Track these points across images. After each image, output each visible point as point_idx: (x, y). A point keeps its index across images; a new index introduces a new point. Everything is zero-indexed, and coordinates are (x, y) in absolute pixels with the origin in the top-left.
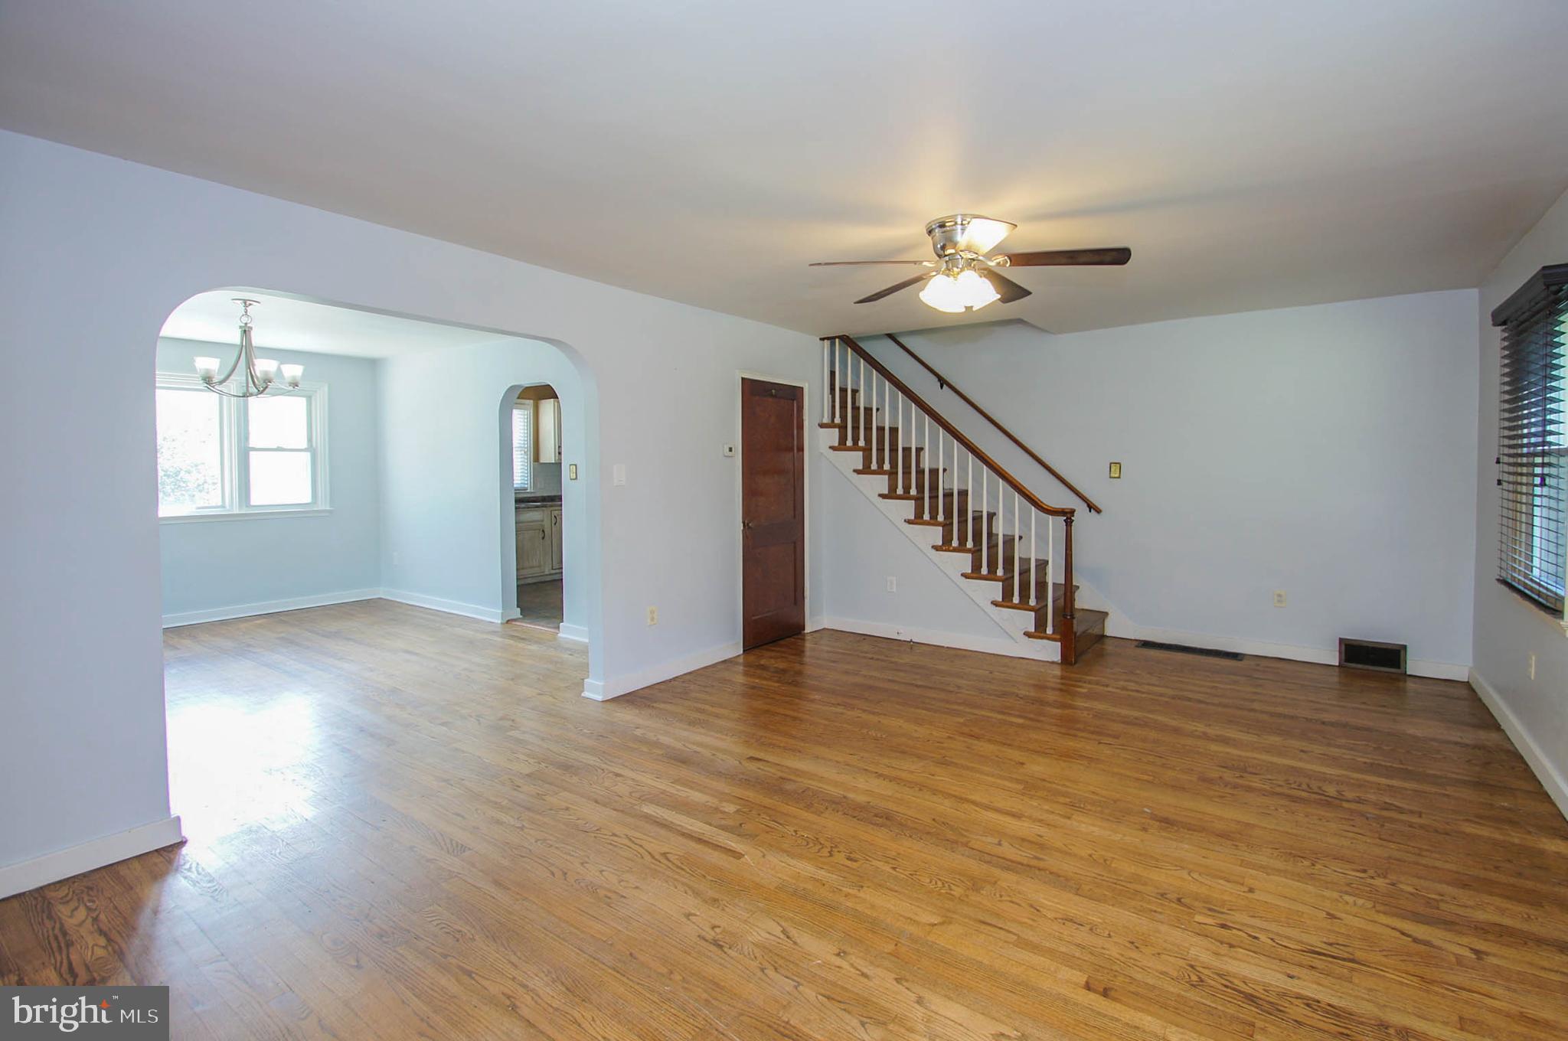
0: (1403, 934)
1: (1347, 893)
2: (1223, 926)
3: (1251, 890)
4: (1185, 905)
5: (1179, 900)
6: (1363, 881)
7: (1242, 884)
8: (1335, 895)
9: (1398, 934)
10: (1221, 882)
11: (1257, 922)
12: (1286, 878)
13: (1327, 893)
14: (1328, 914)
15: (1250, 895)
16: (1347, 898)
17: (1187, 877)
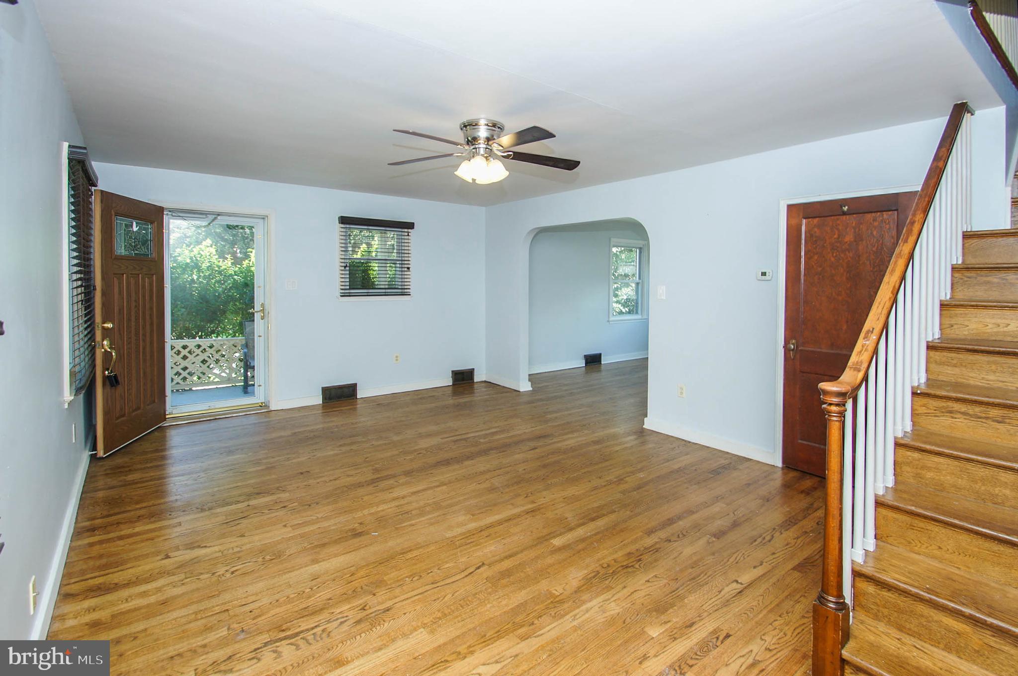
0: (205, 547)
1: (239, 552)
2: (285, 507)
3: (285, 526)
4: (306, 505)
5: (310, 505)
6: (232, 565)
7: (291, 526)
8: (244, 548)
9: (208, 545)
10: (300, 522)
11: (273, 515)
12: (273, 542)
13: (248, 546)
14: (244, 536)
15: (284, 524)
16: (239, 549)
17: (318, 515)
